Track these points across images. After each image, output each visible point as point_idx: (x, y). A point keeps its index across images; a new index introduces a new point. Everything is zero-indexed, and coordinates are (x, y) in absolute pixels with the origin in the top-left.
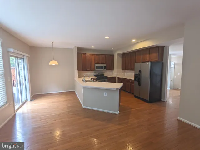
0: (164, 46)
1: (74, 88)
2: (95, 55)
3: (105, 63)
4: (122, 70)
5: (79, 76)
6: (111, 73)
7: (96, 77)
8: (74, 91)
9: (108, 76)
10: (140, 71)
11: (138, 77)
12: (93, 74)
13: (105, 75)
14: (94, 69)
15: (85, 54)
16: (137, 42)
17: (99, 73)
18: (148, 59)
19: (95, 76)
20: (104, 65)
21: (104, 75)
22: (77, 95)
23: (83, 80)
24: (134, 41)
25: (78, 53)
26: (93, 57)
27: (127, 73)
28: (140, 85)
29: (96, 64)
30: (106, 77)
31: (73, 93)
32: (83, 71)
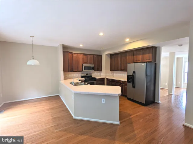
0: (157, 47)
1: (58, 91)
2: (83, 55)
3: (93, 63)
4: (110, 71)
5: (65, 78)
6: (99, 74)
7: (84, 79)
8: (58, 96)
9: (97, 78)
10: (134, 73)
11: (131, 79)
12: (80, 75)
13: (93, 76)
14: (82, 70)
15: (72, 53)
16: (131, 41)
17: (86, 74)
18: (140, 60)
19: (82, 77)
20: (93, 66)
21: (91, 76)
22: (62, 101)
23: (71, 83)
24: (127, 40)
25: (64, 52)
26: (81, 57)
27: (116, 74)
28: (134, 87)
29: (84, 65)
30: (95, 79)
31: (57, 98)
32: (69, 72)
